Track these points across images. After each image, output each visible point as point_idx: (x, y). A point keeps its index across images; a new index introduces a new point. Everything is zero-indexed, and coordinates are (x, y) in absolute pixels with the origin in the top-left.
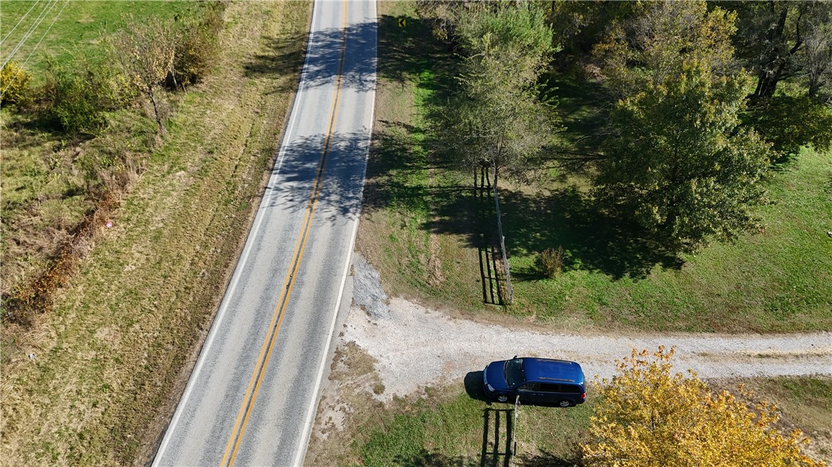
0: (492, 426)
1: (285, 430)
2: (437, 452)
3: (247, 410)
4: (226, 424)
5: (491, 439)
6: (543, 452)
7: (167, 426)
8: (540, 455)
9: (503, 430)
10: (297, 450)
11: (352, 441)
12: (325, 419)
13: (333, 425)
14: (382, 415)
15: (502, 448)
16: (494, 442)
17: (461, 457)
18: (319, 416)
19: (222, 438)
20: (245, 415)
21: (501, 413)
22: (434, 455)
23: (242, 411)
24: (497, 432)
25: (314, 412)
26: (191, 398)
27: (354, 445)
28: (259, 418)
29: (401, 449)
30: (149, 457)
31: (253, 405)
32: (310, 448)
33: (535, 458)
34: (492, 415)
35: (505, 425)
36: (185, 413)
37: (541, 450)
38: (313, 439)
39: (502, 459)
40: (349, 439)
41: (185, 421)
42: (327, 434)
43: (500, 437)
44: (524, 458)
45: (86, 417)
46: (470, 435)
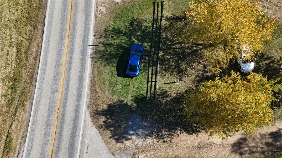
0: (156, 8)
1: (86, 14)
2: (138, 18)
3: (71, 9)
4: (65, 14)
5: (156, 12)
6: (173, 15)
7: (45, 16)
8: (172, 16)
9: (160, 9)
10: (91, 21)
11: (109, 17)
12: (99, 10)
13: (102, 12)
14: (118, 7)
15: (160, 15)
16: (157, 13)
17: (146, 19)
18: (97, 9)
19: (65, 19)
20: (71, 10)
21: (159, 3)
22: (137, 19)
23: (70, 9)
24: (158, 9)
25: (95, 8)
26: (50, 6)
27: (110, 18)
28: (76, 11)
29: (126, 18)
30: (42, 26)
31: (73, 7)
32: (96, 20)
33: (170, 17)
34: (156, 4)
35: (161, 7)
36: (50, 11)
37: (172, 14)
38: (96, 17)
39: (159, 18)
40: (108, 16)
41: (51, 14)
42: (101, 15)
43: (159, 11)
44: (167, 17)
45: (16, 14)
46: (149, 11)
